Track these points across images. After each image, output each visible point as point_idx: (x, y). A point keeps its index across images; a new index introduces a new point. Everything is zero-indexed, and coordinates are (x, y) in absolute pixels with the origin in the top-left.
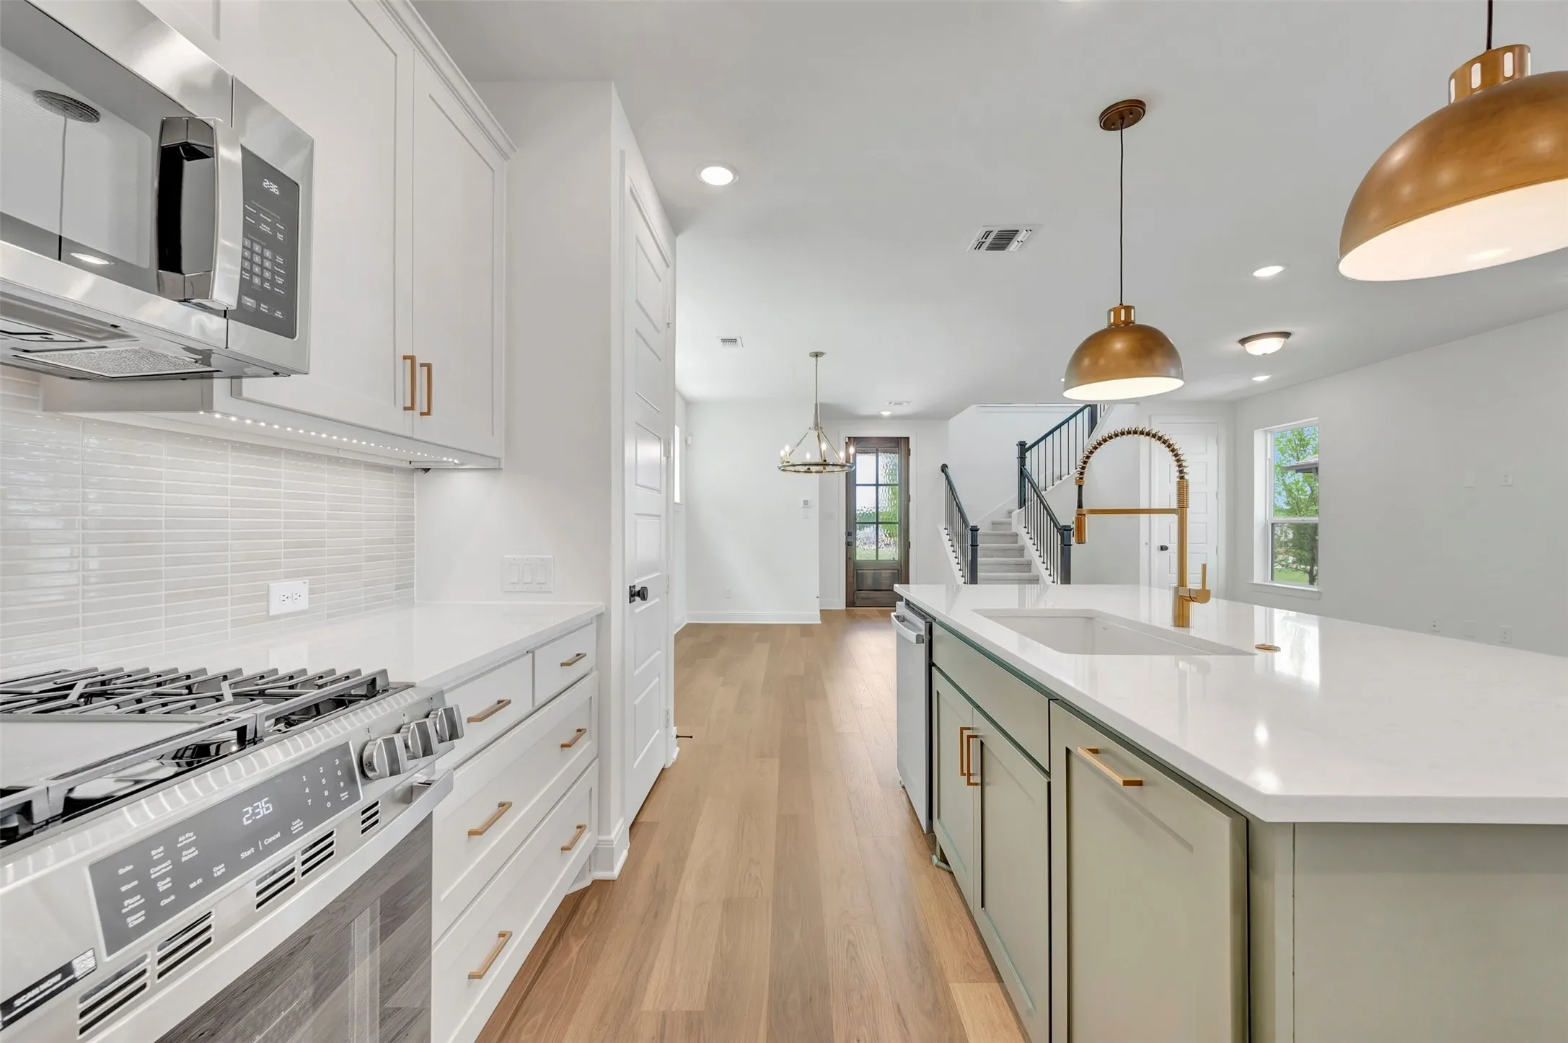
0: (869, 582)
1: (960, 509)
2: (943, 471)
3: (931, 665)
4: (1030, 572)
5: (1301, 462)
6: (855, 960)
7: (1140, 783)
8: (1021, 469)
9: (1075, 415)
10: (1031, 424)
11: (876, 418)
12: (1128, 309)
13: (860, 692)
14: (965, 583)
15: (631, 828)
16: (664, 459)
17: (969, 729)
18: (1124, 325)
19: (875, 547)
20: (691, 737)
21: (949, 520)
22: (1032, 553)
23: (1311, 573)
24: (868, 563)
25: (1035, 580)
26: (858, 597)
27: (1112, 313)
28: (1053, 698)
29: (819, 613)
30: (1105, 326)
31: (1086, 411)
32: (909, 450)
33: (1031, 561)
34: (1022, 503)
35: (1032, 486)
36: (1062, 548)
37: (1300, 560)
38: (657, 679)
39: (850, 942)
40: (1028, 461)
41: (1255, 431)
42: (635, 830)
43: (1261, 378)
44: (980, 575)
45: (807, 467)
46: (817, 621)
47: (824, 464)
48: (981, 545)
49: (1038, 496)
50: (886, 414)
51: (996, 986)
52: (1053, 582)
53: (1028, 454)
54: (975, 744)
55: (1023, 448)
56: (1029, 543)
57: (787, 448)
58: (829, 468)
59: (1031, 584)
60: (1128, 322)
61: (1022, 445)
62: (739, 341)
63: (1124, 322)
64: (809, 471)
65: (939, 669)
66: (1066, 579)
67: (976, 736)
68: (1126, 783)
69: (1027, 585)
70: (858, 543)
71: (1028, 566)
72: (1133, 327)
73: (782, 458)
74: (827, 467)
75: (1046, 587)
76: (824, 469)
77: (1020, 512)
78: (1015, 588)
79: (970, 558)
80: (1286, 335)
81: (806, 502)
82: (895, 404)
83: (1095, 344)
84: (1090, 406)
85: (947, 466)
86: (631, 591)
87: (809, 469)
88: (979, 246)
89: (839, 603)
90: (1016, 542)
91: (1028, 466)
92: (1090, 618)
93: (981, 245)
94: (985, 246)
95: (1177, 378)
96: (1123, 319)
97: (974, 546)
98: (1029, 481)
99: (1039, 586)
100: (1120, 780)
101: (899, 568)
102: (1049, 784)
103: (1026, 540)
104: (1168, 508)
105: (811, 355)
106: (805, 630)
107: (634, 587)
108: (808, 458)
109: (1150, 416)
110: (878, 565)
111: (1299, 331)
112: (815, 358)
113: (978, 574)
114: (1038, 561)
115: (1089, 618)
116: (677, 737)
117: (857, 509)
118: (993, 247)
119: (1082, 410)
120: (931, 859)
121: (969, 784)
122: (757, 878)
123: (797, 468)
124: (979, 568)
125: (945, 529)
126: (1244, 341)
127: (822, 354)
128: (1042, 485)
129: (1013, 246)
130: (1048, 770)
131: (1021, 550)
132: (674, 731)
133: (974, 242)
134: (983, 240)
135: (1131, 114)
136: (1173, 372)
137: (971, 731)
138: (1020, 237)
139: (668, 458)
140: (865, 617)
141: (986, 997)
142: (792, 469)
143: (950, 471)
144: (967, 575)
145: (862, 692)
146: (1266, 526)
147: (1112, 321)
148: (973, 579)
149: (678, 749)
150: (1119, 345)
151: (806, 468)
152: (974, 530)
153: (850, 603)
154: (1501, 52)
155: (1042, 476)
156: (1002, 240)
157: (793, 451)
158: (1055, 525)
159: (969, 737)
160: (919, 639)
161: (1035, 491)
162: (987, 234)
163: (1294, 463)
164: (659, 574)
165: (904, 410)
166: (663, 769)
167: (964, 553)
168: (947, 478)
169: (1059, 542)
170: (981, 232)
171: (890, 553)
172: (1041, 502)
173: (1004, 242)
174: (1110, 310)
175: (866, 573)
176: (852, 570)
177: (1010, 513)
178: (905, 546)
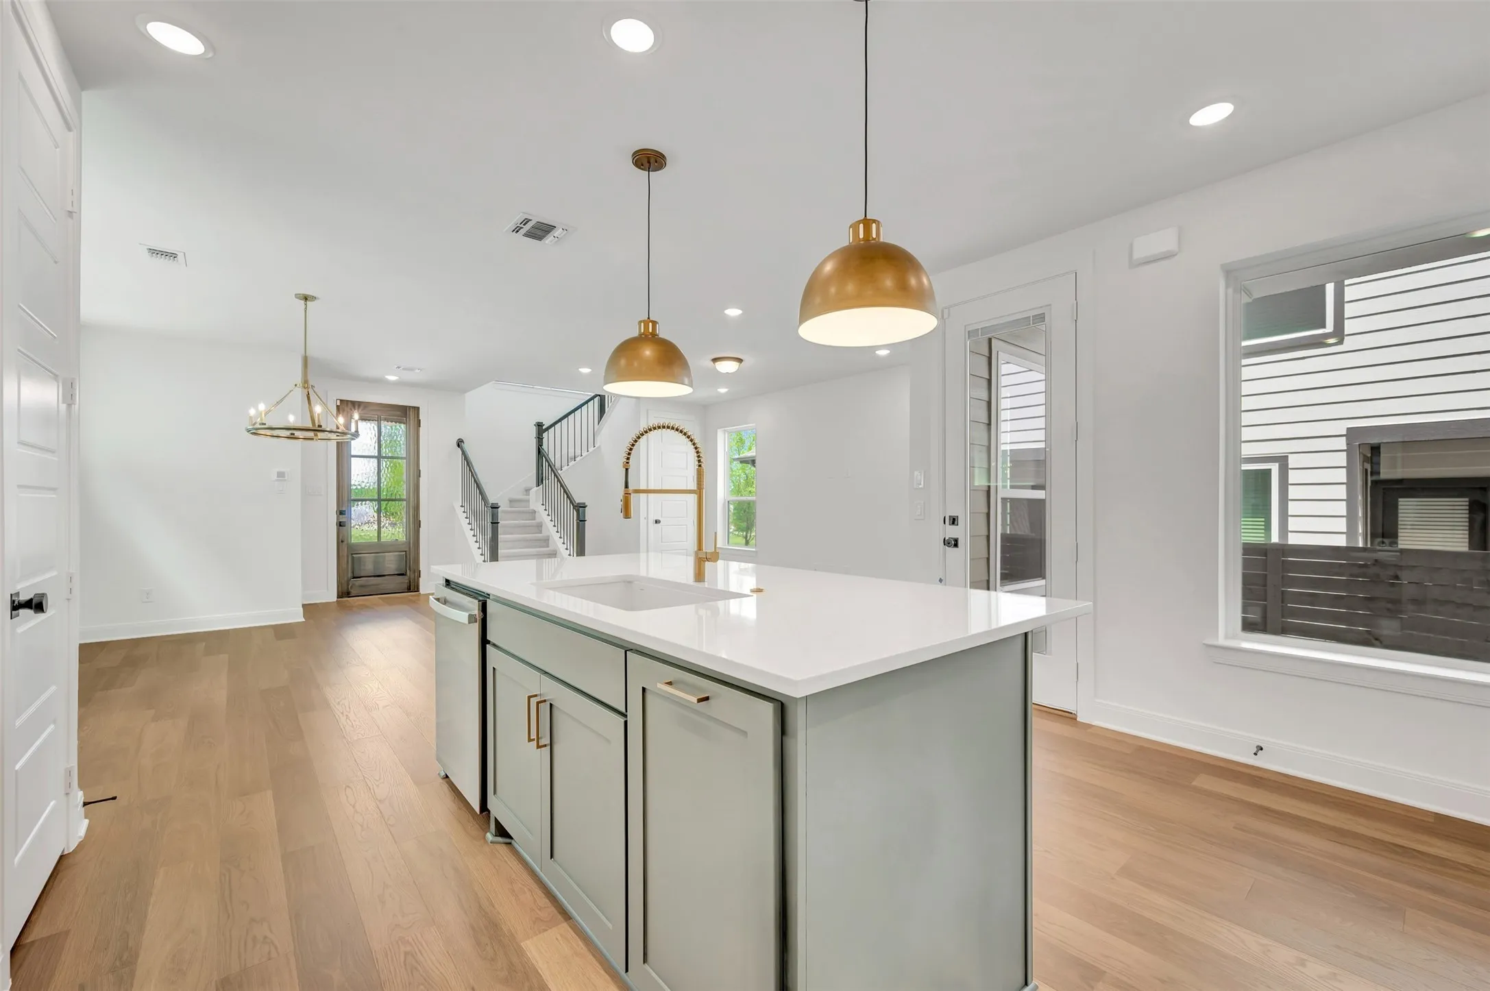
0: (368, 566)
1: (478, 486)
2: (459, 446)
3: (484, 642)
4: (548, 547)
5: (742, 456)
6: (416, 968)
7: (707, 699)
8: (539, 449)
9: (587, 402)
10: (549, 407)
11: (379, 382)
12: (654, 323)
13: (373, 690)
14: (484, 561)
15: (13, 952)
16: (63, 407)
17: (536, 696)
18: (649, 336)
19: (376, 527)
20: (114, 798)
21: (466, 497)
22: (550, 529)
23: (746, 537)
24: (369, 546)
25: (553, 554)
26: (353, 584)
27: (642, 324)
28: (629, 649)
29: (302, 609)
30: (636, 334)
31: (597, 399)
32: (419, 421)
33: (549, 536)
34: (540, 481)
35: (549, 465)
36: (578, 524)
37: (739, 529)
38: (52, 726)
39: (406, 954)
40: (545, 441)
41: (719, 430)
42: (20, 955)
43: (723, 390)
44: (501, 552)
45: (291, 432)
46: (301, 619)
47: (318, 429)
48: (502, 523)
49: (555, 475)
50: (392, 378)
51: (564, 926)
52: (570, 555)
53: (545, 435)
54: (545, 708)
55: (541, 429)
56: (547, 519)
57: (262, 407)
58: (320, 435)
59: (550, 557)
60: (654, 334)
61: (539, 425)
62: (180, 256)
63: (651, 334)
64: (292, 437)
65: (494, 645)
66: (581, 551)
67: (545, 701)
68: (700, 700)
69: (544, 560)
70: (353, 523)
71: (546, 541)
72: (657, 338)
73: (251, 417)
74: (319, 434)
75: (563, 559)
76: (316, 435)
77: (538, 490)
78: (532, 564)
79: (489, 535)
80: (740, 360)
81: (281, 475)
82: (403, 369)
83: (627, 348)
84: (599, 395)
85: (462, 441)
86: (13, 602)
87: (294, 434)
88: (517, 230)
89: (329, 594)
90: (534, 519)
91: (545, 446)
92: (630, 582)
93: (520, 230)
94: (523, 231)
95: (689, 386)
96: (650, 331)
97: (495, 523)
98: (546, 460)
99: (556, 559)
100: (695, 700)
101: (407, 550)
102: (626, 722)
103: (544, 517)
104: (685, 489)
105: (298, 296)
106: (282, 632)
107: (18, 594)
108: (292, 420)
109: (648, 410)
110: (380, 548)
111: (749, 360)
112: (303, 302)
113: (499, 551)
114: (555, 536)
115: (628, 582)
116: (85, 804)
117: (353, 483)
118: (529, 235)
119: (592, 398)
120: (484, 838)
121: (539, 747)
122: (265, 937)
123: (276, 433)
124: (500, 545)
125: (462, 506)
126: (715, 360)
127: (314, 298)
128: (558, 465)
129: (549, 239)
130: (624, 711)
131: (539, 527)
132: (80, 797)
133: (512, 225)
134: (522, 226)
135: (656, 162)
136: (686, 381)
137: (539, 697)
138: (557, 233)
139: (69, 406)
140: (364, 607)
141: (557, 939)
142: (269, 432)
143: (465, 446)
144: (487, 554)
145: (375, 691)
146: (724, 504)
147: (642, 331)
148: (494, 556)
149: (86, 821)
150: (648, 352)
151: (288, 433)
152: (495, 507)
153: (344, 593)
154: (871, 222)
155: (558, 455)
156: (540, 231)
157: (270, 411)
158: (571, 502)
159: (538, 703)
160: (472, 619)
161: (552, 470)
162: (526, 221)
163: (737, 456)
164: (54, 573)
165: (415, 376)
166: (62, 857)
167: (483, 533)
168: (464, 453)
169: (575, 518)
170: (518, 218)
171: (395, 533)
172: (558, 480)
173: (539, 233)
174: (640, 322)
175: (364, 557)
176: (345, 554)
177: (527, 491)
178: (415, 524)
